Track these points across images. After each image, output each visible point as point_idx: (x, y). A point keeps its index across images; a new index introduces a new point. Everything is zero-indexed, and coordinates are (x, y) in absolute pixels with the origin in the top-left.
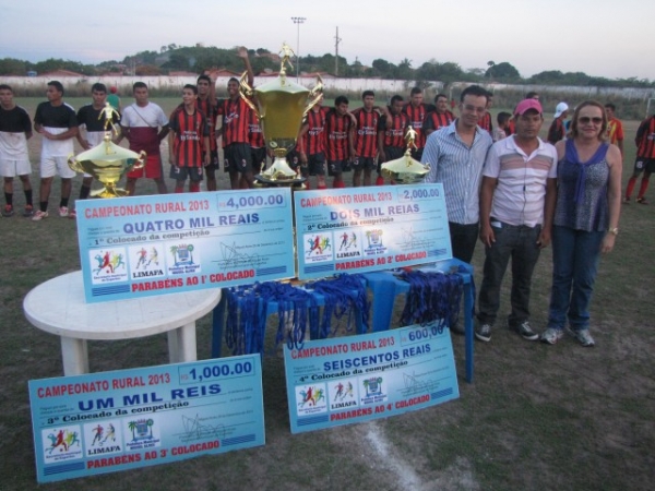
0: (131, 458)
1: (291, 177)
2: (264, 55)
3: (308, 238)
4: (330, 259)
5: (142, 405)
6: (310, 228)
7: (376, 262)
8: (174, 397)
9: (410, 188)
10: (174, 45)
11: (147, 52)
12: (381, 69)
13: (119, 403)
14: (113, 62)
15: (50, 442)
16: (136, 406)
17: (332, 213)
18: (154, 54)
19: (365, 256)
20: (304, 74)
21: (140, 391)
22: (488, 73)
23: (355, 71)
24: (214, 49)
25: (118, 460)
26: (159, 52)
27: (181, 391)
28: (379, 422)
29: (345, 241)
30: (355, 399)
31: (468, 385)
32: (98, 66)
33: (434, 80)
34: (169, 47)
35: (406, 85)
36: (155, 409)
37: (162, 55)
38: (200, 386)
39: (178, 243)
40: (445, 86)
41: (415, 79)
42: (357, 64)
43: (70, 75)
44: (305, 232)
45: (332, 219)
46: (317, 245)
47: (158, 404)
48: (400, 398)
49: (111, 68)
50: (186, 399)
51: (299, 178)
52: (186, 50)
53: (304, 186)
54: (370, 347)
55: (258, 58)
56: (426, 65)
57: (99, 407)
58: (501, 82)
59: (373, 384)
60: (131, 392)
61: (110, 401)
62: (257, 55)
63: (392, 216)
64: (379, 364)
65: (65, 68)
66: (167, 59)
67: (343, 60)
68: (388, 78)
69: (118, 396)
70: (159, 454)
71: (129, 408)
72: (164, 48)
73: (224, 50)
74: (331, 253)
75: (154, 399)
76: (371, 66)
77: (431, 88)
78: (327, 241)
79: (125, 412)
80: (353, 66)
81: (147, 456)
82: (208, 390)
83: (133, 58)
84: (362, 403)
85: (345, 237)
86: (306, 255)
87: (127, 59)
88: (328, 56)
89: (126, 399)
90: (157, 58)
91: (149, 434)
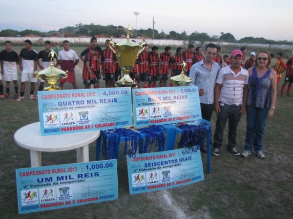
0: (60, 204)
1: (131, 83)
2: (121, 29)
3: (138, 109)
4: (148, 119)
5: (65, 181)
6: (139, 105)
7: (168, 120)
8: (79, 177)
9: (183, 88)
10: (81, 24)
11: (69, 27)
12: (173, 35)
13: (55, 180)
14: (54, 31)
15: (24, 196)
16: (62, 181)
17: (149, 99)
18: (73, 27)
19: (163, 117)
20: (139, 37)
21: (64, 174)
22: (221, 38)
23: (161, 36)
24: (99, 26)
25: (54, 205)
26: (75, 27)
27: (82, 175)
28: (169, 190)
29: (154, 111)
30: (158, 180)
31: (208, 175)
32: (48, 33)
33: (197, 40)
34: (79, 25)
35: (184, 43)
36: (70, 183)
37: (76, 28)
38: (90, 173)
39: (81, 110)
40: (202, 43)
41: (188, 40)
42: (163, 33)
43: (35, 37)
44: (137, 107)
45: (149, 101)
46: (142, 112)
47: (72, 180)
48: (178, 180)
49: (53, 34)
50: (84, 178)
51: (135, 83)
52: (87, 26)
53: (137, 87)
54: (165, 157)
55: (119, 30)
56: (193, 34)
57: (46, 181)
58: (227, 42)
59: (166, 173)
60: (60, 175)
61: (51, 179)
62: (118, 28)
63: (175, 100)
64: (169, 165)
65: (33, 34)
66: (78, 30)
67: (156, 31)
68: (176, 39)
69: (54, 176)
70: (72, 202)
71: (59, 182)
72: (77, 25)
73: (104, 27)
74: (148, 116)
75: (70, 178)
76: (169, 34)
78: (146, 111)
79: (58, 184)
80: (161, 34)
81: (67, 203)
82: (93, 175)
83: (63, 29)
84: (161, 182)
85: (155, 109)
86: (137, 117)
87: (61, 30)
88: (150, 29)
89: (58, 178)
90: (74, 30)
91: (67, 193)
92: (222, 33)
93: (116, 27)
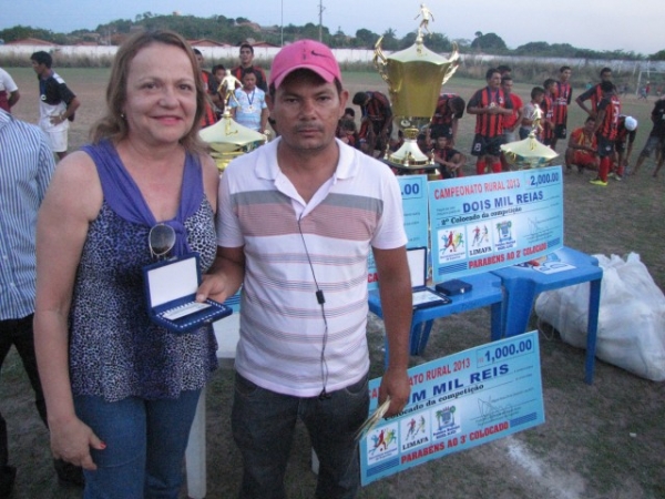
0: (437, 448)
1: (423, 163)
2: (244, 24)
3: (443, 233)
4: (463, 257)
5: (448, 393)
6: (444, 223)
7: (505, 257)
8: (472, 381)
10: (149, 13)
11: (121, 21)
12: (364, 39)
13: (430, 394)
14: (86, 31)
15: (373, 443)
16: (443, 395)
17: (464, 205)
18: (129, 22)
19: (495, 251)
21: (445, 379)
22: (475, 44)
23: (338, 41)
24: (192, 17)
25: (427, 451)
26: (134, 20)
27: (478, 374)
29: (477, 236)
31: (590, 388)
32: (69, 35)
34: (145, 15)
36: (456, 396)
37: (137, 23)
38: (492, 367)
42: (340, 34)
43: (41, 44)
44: (438, 228)
45: (465, 211)
46: (451, 242)
47: (459, 390)
49: (83, 37)
50: (482, 382)
51: (433, 163)
52: (162, 18)
53: (437, 172)
55: (240, 28)
56: (410, 36)
57: (414, 401)
58: (488, 53)
60: (438, 381)
61: (423, 393)
62: (236, 24)
65: (34, 37)
67: (326, 30)
69: (428, 386)
70: (459, 440)
71: (438, 396)
72: (138, 16)
73: (202, 18)
74: (464, 250)
75: (457, 386)
76: (354, 35)
78: (460, 237)
79: (434, 402)
80: (336, 36)
81: (450, 444)
82: (498, 371)
83: (106, 27)
85: (478, 230)
86: (440, 254)
87: (100, 27)
88: (310, 26)
89: (436, 388)
90: (132, 27)
91: (451, 421)
92: (478, 33)
93: (231, 21)
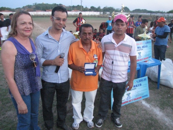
10: (36, 3)
11: (29, 5)
12: (93, 9)
14: (20, 8)
18: (31, 5)
20: (73, 10)
23: (86, 10)
24: (47, 4)
26: (32, 5)
27: (135, 86)
32: (15, 9)
33: (107, 12)
35: (100, 13)
37: (33, 6)
40: (111, 13)
41: (103, 11)
42: (86, 8)
43: (9, 12)
52: (40, 4)
56: (104, 8)
58: (125, 12)
65: (7, 10)
66: (34, 7)
67: (83, 7)
68: (95, 11)
70: (131, 100)
72: (33, 4)
73: (50, 4)
76: (90, 8)
77: (107, 14)
81: (129, 101)
82: (139, 85)
87: (24, 7)
88: (78, 6)
90: (32, 7)
